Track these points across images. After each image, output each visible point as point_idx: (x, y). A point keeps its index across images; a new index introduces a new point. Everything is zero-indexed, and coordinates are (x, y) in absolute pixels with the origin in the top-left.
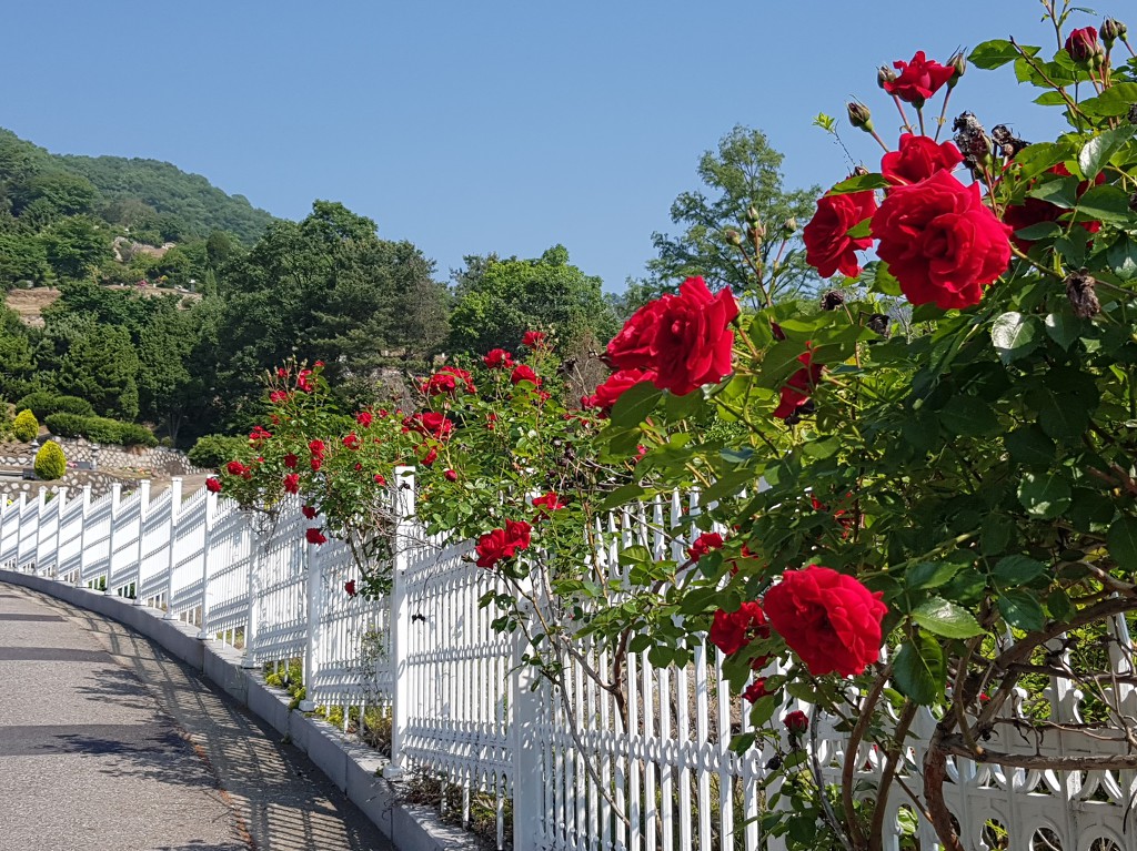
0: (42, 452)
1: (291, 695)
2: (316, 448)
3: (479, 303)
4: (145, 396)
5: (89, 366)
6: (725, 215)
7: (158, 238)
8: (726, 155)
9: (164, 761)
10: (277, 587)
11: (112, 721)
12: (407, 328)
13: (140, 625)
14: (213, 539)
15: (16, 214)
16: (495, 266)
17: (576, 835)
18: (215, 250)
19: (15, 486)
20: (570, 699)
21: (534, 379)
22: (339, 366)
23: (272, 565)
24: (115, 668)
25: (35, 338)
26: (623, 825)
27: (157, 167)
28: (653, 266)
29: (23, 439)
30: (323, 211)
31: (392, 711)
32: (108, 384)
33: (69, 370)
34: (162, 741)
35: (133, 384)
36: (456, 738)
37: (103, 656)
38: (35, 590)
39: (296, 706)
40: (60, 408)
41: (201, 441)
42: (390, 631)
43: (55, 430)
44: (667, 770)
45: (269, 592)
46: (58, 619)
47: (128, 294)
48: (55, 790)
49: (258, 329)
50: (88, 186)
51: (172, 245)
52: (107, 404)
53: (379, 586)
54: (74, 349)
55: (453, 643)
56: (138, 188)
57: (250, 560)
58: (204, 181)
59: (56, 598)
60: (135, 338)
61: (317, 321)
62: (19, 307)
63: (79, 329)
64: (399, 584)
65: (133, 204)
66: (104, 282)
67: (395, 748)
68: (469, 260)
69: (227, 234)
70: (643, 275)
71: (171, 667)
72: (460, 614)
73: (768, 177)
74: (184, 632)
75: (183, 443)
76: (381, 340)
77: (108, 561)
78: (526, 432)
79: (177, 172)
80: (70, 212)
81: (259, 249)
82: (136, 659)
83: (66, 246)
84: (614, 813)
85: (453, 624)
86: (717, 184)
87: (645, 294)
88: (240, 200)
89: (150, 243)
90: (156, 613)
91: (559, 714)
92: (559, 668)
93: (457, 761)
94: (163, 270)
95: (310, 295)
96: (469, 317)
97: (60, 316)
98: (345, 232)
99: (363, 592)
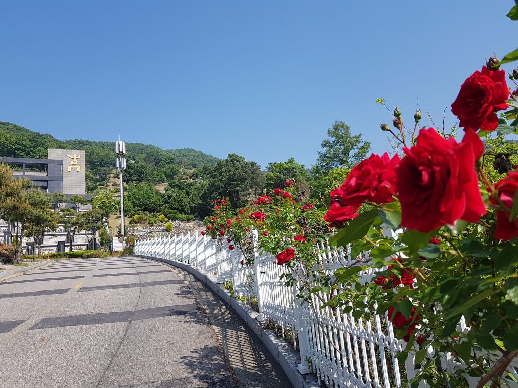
0: (167, 225)
1: (230, 292)
2: (228, 222)
3: (273, 175)
4: (191, 208)
5: (177, 202)
6: (336, 144)
7: (191, 168)
8: (335, 129)
9: (197, 317)
10: (223, 261)
11: (181, 304)
12: (255, 183)
13: (191, 271)
14: (207, 247)
15: (156, 166)
16: (276, 165)
17: (321, 352)
18: (205, 169)
19: (161, 234)
20: (314, 307)
21: (290, 197)
22: (239, 195)
23: (222, 255)
24: (185, 286)
25: (163, 196)
26: (339, 354)
27: (189, 150)
28: (318, 160)
29: (162, 222)
30: (231, 156)
31: (258, 299)
32: (182, 206)
33: (172, 203)
34: (196, 309)
35: (188, 205)
36: (277, 310)
37: (181, 282)
38: (165, 263)
39: (231, 296)
40: (171, 213)
41: (206, 218)
42: (255, 274)
43: (170, 219)
44: (355, 338)
45: (222, 262)
46: (170, 271)
47: (185, 182)
48: (164, 330)
49: (218, 187)
50: (173, 157)
51: (195, 169)
52: (182, 211)
53: (250, 261)
54: (172, 198)
55: (274, 280)
56: (185, 156)
57: (216, 253)
58: (202, 152)
59: (170, 265)
60: (187, 193)
61: (232, 184)
62: (159, 189)
63: (174, 192)
64: (256, 260)
65: (184, 159)
66: (179, 180)
67: (260, 311)
68: (269, 164)
69: (208, 165)
70: (315, 163)
71: (199, 284)
72: (275, 271)
73: (347, 133)
74: (202, 273)
75: (202, 219)
76: (249, 187)
77: (182, 254)
78: (290, 215)
79: (195, 151)
80: (169, 164)
81: (216, 167)
82: (190, 282)
83: (169, 172)
84: (335, 349)
85: (273, 274)
86: (333, 137)
87: (317, 168)
88: (211, 156)
89: (190, 169)
90: (195, 267)
91: (311, 312)
92: (310, 297)
93: (278, 318)
94: (193, 176)
95: (230, 177)
96: (270, 179)
97: (169, 190)
98: (237, 161)
99: (246, 264)
